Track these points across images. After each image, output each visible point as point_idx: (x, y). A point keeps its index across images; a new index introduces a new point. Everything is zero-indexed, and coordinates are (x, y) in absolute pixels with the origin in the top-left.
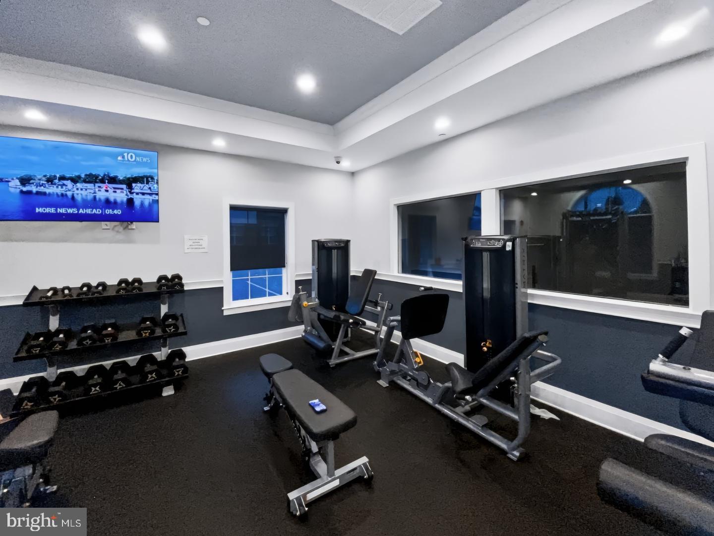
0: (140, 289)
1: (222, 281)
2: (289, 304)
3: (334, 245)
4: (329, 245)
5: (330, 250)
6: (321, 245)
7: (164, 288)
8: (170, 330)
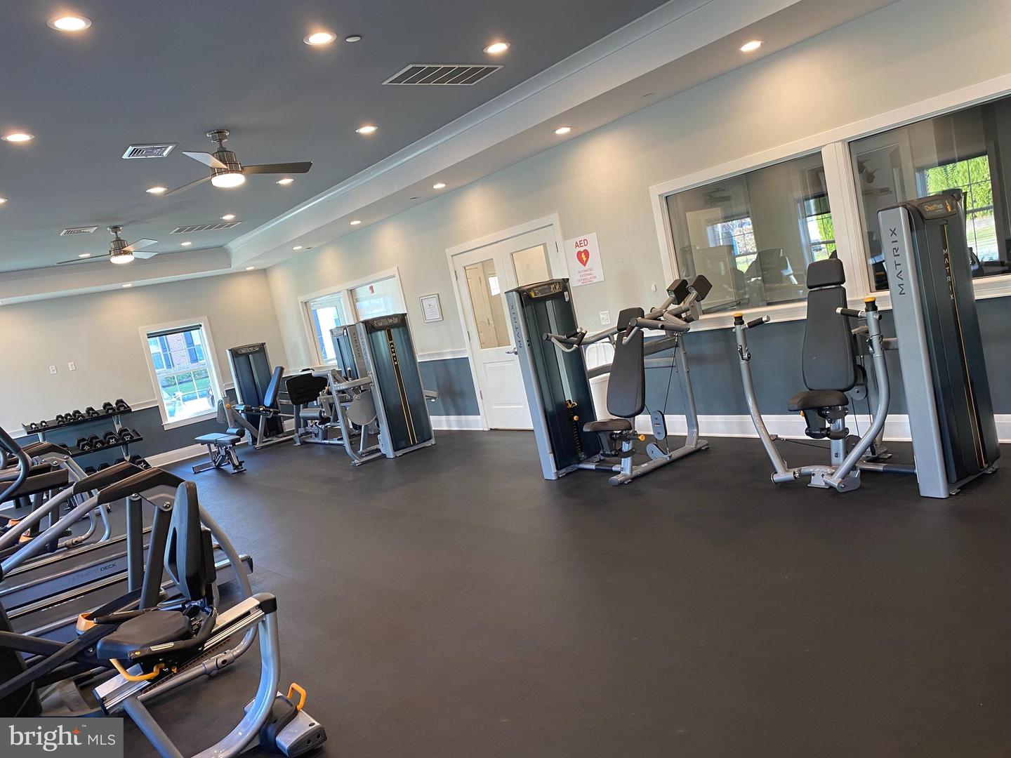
1: (156, 401)
2: (216, 416)
3: (248, 351)
4: (243, 351)
5: (247, 355)
6: (235, 353)
7: (110, 411)
8: (127, 438)
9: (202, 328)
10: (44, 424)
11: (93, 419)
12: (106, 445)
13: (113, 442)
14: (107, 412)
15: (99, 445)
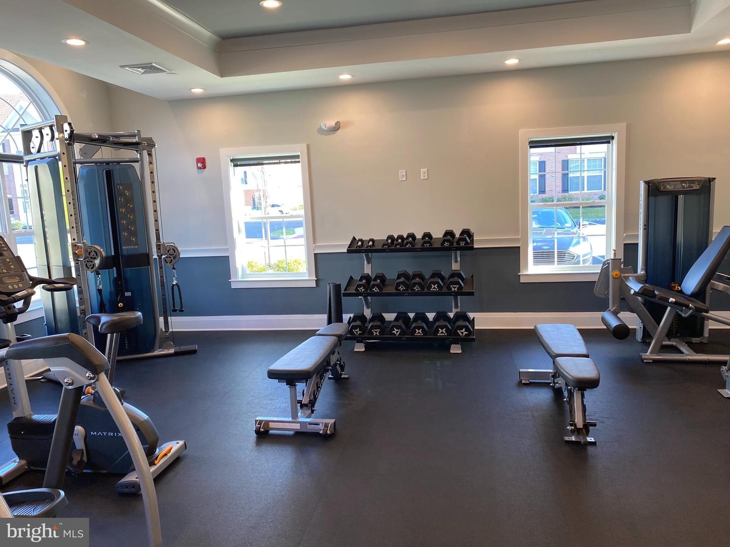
0: (431, 245)
3: (679, 187)
4: (669, 187)
5: (674, 195)
6: (654, 189)
7: (446, 244)
8: (454, 288)
9: (615, 142)
10: (371, 243)
11: (423, 249)
12: (426, 290)
13: (434, 288)
14: (443, 244)
15: (417, 289)
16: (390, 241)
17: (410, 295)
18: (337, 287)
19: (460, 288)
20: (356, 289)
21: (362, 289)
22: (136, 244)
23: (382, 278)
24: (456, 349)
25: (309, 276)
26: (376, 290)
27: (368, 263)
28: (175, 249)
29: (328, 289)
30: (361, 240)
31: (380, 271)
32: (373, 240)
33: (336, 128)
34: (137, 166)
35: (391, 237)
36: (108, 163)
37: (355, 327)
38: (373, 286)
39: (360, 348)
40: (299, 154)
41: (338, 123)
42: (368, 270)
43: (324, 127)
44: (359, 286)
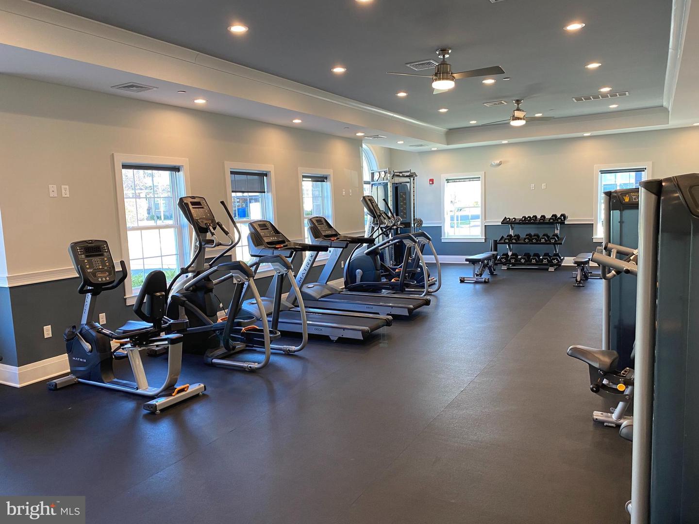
0: (544, 221)
1: (592, 220)
7: (551, 221)
8: (552, 241)
9: (646, 171)
10: (514, 220)
11: (540, 223)
12: (539, 242)
13: (543, 241)
14: (549, 220)
15: (534, 241)
16: (523, 219)
17: (530, 244)
18: (495, 242)
19: (556, 241)
20: (504, 241)
21: (507, 241)
22: (406, 218)
23: (518, 237)
24: (551, 269)
25: (482, 236)
26: (514, 241)
27: (512, 229)
28: (421, 221)
29: (491, 242)
30: (509, 218)
31: (517, 233)
32: (515, 218)
33: (500, 164)
34: (408, 184)
35: (524, 217)
36: (397, 184)
37: (502, 258)
38: (513, 239)
39: (504, 268)
40: (480, 176)
41: (501, 162)
42: (511, 232)
43: (493, 164)
44: (506, 239)
